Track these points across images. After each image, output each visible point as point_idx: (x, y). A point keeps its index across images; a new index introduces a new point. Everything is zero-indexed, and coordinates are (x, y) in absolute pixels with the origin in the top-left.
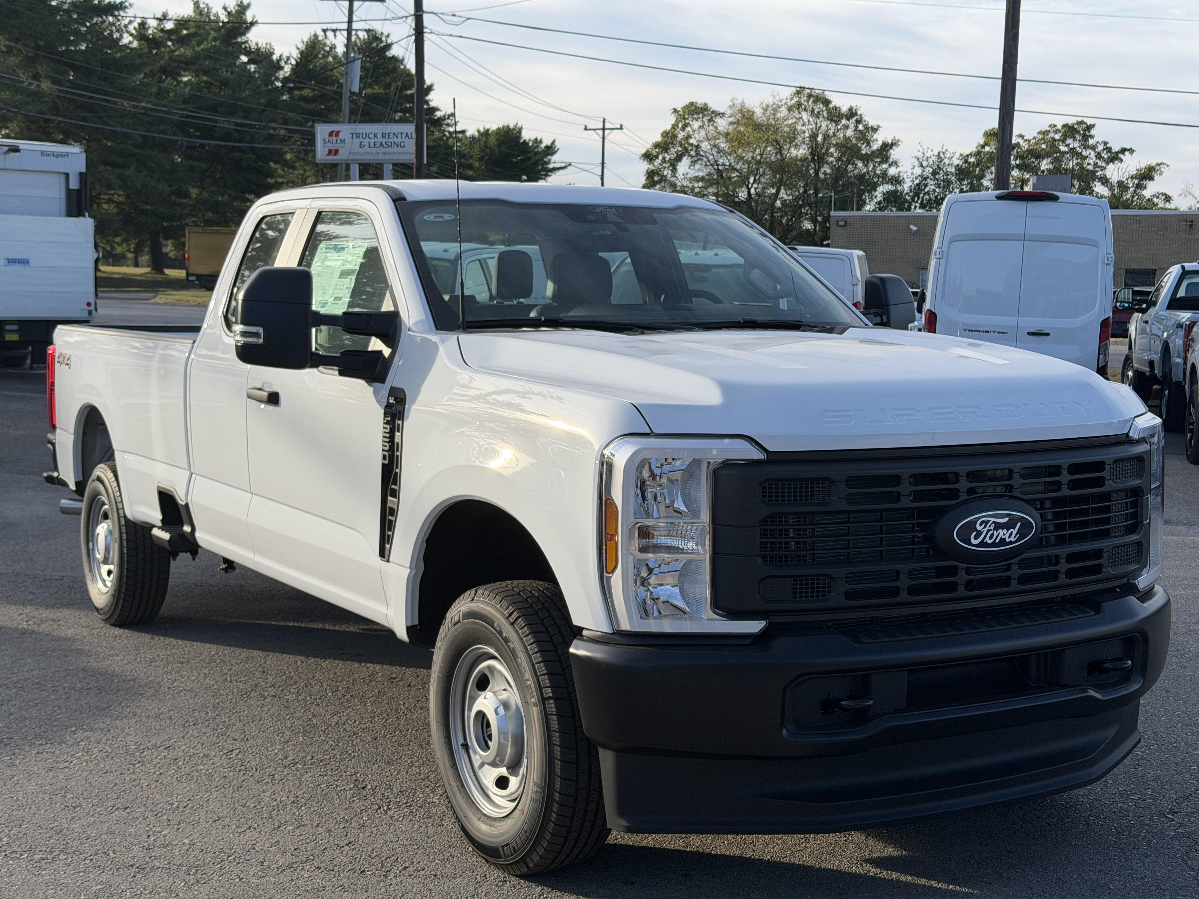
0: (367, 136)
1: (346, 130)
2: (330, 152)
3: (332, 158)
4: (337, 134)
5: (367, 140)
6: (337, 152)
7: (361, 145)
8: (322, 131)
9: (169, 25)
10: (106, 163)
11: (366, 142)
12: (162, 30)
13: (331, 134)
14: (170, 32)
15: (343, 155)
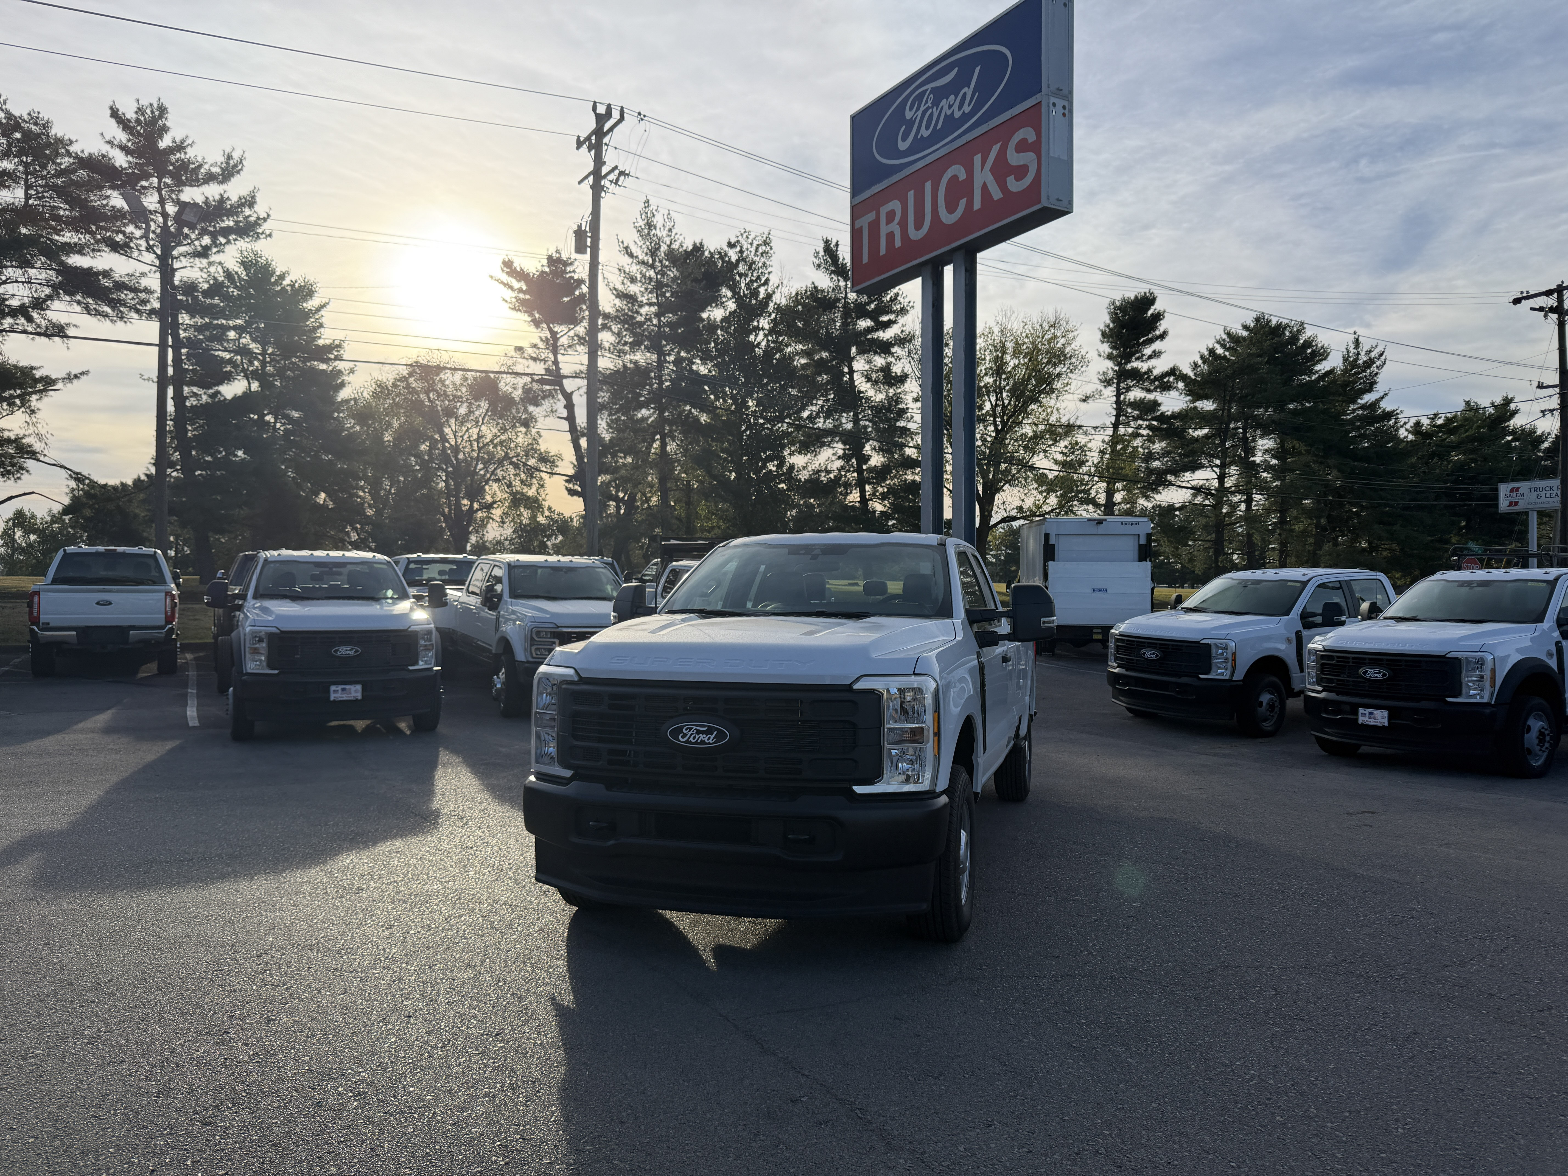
0: (1544, 489)
1: (1524, 486)
2: (1511, 504)
3: (1513, 509)
4: (1517, 489)
5: (1544, 492)
6: (1516, 503)
7: (1538, 497)
8: (1504, 489)
9: (1440, 422)
10: (1380, 523)
11: (1543, 494)
12: (1434, 426)
13: (1512, 490)
14: (1441, 426)
15: (1522, 506)
